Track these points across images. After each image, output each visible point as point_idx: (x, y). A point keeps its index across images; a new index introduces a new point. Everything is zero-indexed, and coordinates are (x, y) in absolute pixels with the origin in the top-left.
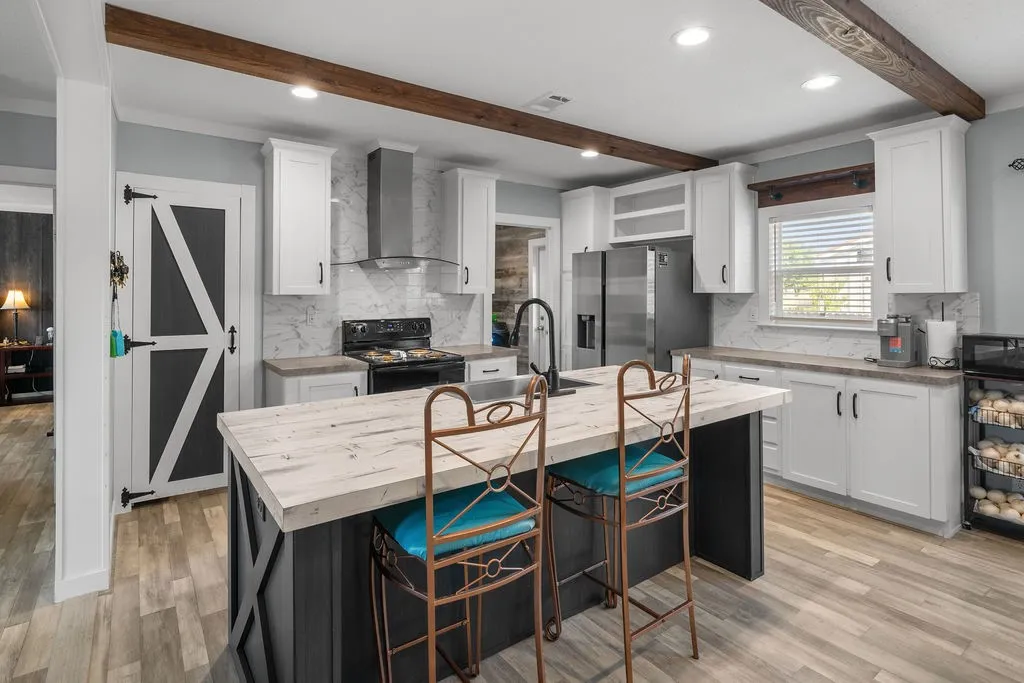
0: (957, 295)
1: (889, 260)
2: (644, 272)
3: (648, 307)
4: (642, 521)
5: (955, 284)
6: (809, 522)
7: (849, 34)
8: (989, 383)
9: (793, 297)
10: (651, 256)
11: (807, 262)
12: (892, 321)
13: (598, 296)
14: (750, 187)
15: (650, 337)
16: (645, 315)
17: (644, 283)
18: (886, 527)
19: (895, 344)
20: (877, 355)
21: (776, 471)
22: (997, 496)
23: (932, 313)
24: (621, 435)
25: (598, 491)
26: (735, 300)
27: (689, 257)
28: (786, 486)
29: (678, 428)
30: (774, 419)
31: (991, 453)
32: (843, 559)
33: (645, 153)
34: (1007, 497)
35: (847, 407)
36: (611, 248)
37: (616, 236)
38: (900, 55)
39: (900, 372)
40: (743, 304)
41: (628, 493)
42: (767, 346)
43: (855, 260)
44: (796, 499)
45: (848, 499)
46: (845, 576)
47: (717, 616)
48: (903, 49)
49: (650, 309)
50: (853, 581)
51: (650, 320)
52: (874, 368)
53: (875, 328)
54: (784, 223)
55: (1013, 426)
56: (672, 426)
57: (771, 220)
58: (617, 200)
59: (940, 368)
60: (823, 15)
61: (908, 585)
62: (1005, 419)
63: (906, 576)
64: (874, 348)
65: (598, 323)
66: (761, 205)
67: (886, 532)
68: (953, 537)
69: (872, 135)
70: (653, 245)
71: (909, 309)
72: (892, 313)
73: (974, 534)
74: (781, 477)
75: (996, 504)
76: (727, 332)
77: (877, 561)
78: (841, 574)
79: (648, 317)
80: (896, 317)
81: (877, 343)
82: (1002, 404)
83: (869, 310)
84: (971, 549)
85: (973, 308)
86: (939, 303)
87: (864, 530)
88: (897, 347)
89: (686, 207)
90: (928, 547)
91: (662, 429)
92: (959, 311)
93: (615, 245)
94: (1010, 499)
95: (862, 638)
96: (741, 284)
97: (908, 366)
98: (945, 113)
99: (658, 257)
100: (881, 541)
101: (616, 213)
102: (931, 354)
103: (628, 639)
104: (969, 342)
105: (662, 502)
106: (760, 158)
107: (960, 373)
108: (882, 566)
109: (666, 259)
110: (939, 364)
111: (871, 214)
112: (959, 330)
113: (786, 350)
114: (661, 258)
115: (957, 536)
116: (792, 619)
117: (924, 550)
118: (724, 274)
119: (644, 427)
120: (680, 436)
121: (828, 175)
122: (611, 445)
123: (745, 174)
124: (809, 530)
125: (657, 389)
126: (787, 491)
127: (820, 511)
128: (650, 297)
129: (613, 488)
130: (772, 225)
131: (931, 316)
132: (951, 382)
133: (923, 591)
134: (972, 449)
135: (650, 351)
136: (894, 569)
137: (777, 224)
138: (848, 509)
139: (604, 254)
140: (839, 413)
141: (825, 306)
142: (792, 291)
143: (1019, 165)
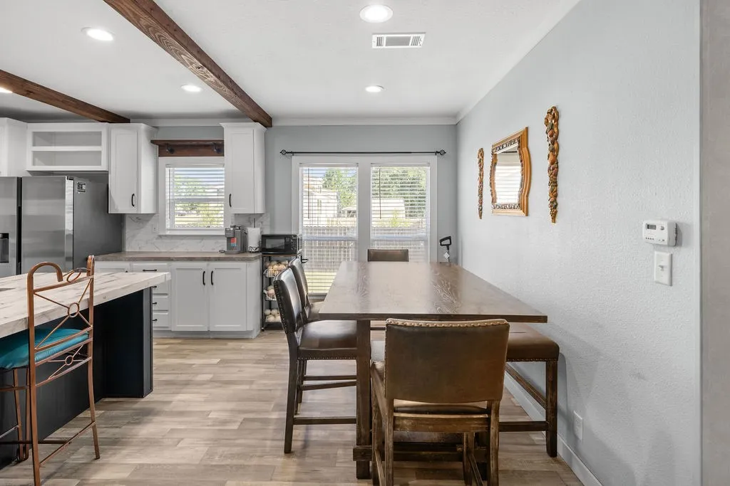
0: (261, 215)
1: (230, 195)
2: (63, 196)
3: (66, 225)
4: (51, 378)
5: (259, 209)
6: (185, 352)
7: (200, 69)
8: (273, 257)
9: (195, 216)
10: (69, 185)
11: (204, 194)
12: (232, 229)
13: (13, 216)
14: (153, 142)
15: (68, 249)
16: (63, 232)
17: (64, 204)
19: (233, 242)
20: (225, 249)
21: (167, 327)
22: (275, 312)
23: (251, 224)
24: (31, 318)
25: (8, 367)
26: (142, 219)
27: (106, 186)
28: (174, 335)
29: (83, 307)
30: (166, 294)
32: (201, 365)
33: (63, 102)
35: (208, 279)
36: (29, 175)
37: (34, 164)
38: (229, 87)
39: (234, 256)
40: (148, 221)
41: (37, 361)
42: (163, 248)
43: (216, 194)
44: (179, 341)
45: (208, 332)
47: (117, 427)
48: (230, 85)
49: (69, 227)
50: (205, 375)
51: (68, 235)
52: (223, 255)
53: (223, 233)
54: (176, 169)
56: (78, 305)
57: (168, 165)
58: (35, 134)
59: (253, 252)
60: (184, 55)
64: (223, 245)
65: (13, 241)
66: (161, 154)
67: (226, 344)
68: (256, 337)
69: (223, 124)
70: (71, 175)
71: (240, 222)
72: (233, 225)
73: (266, 333)
74: (171, 331)
75: (274, 316)
76: (135, 241)
77: (219, 360)
79: (66, 233)
80: (235, 227)
81: (225, 241)
82: (276, 267)
83: (222, 223)
85: (267, 221)
86: (253, 218)
87: (214, 347)
88: (235, 243)
89: (103, 148)
90: (245, 345)
91: (69, 308)
92: (262, 223)
93: (33, 173)
95: (205, 401)
96: (146, 207)
97: (239, 253)
98: (255, 121)
99: (76, 186)
100: (223, 350)
101: (34, 145)
102: (250, 245)
103: (36, 466)
104: (264, 238)
105: (69, 360)
106: (161, 123)
107: (261, 254)
108: (222, 361)
109: (84, 187)
110: (252, 250)
111: (224, 169)
112: (261, 232)
113: (176, 250)
114: (80, 186)
115: (258, 336)
116: (167, 408)
117: (243, 347)
118: (133, 200)
119: (53, 310)
120: (85, 312)
121: (201, 143)
122: (22, 328)
123: (150, 133)
124: (184, 357)
125: (65, 280)
126: (175, 338)
127: (193, 344)
128: (69, 217)
129: (23, 360)
130: (167, 169)
131: (250, 226)
132: (256, 258)
134: (265, 291)
135: (68, 259)
136: (228, 361)
137: (171, 169)
138: (209, 338)
139: (20, 180)
140: (204, 284)
141: (210, 222)
142: (195, 212)
143: (284, 153)
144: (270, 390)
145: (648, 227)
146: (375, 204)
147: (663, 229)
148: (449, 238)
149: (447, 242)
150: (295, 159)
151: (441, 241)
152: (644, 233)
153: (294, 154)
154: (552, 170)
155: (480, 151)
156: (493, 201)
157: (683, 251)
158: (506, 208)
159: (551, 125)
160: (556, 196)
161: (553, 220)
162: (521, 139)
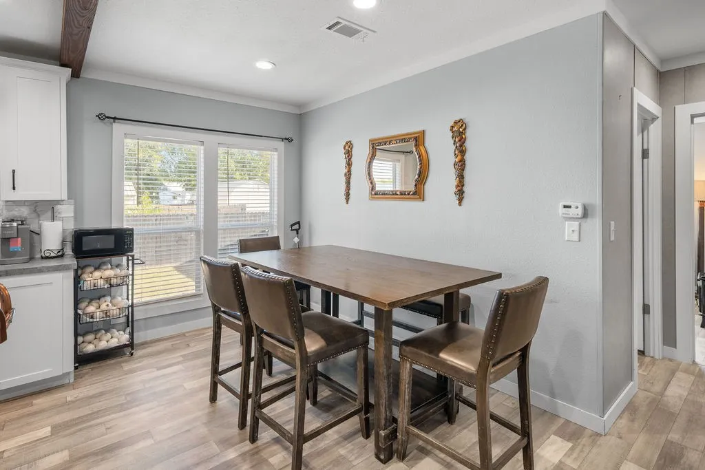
0: (58, 202)
1: (14, 172)
18: (26, 401)
19: (16, 245)
22: (90, 337)
23: (39, 216)
31: (91, 309)
32: (21, 447)
34: (96, 334)
46: (40, 458)
50: (51, 456)
55: (106, 287)
59: (54, 257)
61: (84, 428)
62: (101, 283)
63: (77, 424)
68: (75, 379)
77: (49, 429)
78: (35, 460)
82: (97, 274)
84: (90, 380)
87: (15, 414)
88: (19, 246)
90: (70, 395)
92: (59, 213)
94: (98, 336)
100: (36, 413)
102: (46, 248)
108: (56, 429)
110: (52, 255)
117: (69, 399)
131: (39, 218)
133: (98, 424)
134: (80, 311)
136: (67, 425)
143: (102, 117)
144: (189, 431)
145: (565, 207)
146: (222, 188)
147: (577, 208)
148: (298, 223)
149: (296, 227)
150: (118, 127)
151: (292, 226)
152: (561, 210)
153: (116, 121)
154: (461, 166)
155: (347, 143)
156: (373, 189)
157: (589, 220)
158: (396, 194)
159: (459, 132)
160: (463, 186)
161: (460, 204)
162: (418, 139)
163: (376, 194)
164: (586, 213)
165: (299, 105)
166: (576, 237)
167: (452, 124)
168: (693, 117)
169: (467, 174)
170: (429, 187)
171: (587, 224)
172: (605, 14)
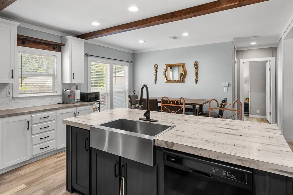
20: (61, 102)
21: (54, 149)
30: (54, 130)
88: (72, 98)
143: (87, 54)
147: (227, 84)
149: (134, 92)
150: (89, 58)
152: (223, 85)
153: (89, 56)
154: (197, 74)
155: (155, 65)
156: (167, 79)
157: (229, 87)
158: (175, 81)
159: (196, 65)
160: (197, 79)
161: (196, 84)
162: (183, 66)
163: (168, 81)
164: (229, 86)
165: (133, 50)
166: (226, 91)
167: (194, 62)
168: (243, 62)
169: (199, 76)
170: (187, 79)
171: (229, 88)
172: (232, 42)
